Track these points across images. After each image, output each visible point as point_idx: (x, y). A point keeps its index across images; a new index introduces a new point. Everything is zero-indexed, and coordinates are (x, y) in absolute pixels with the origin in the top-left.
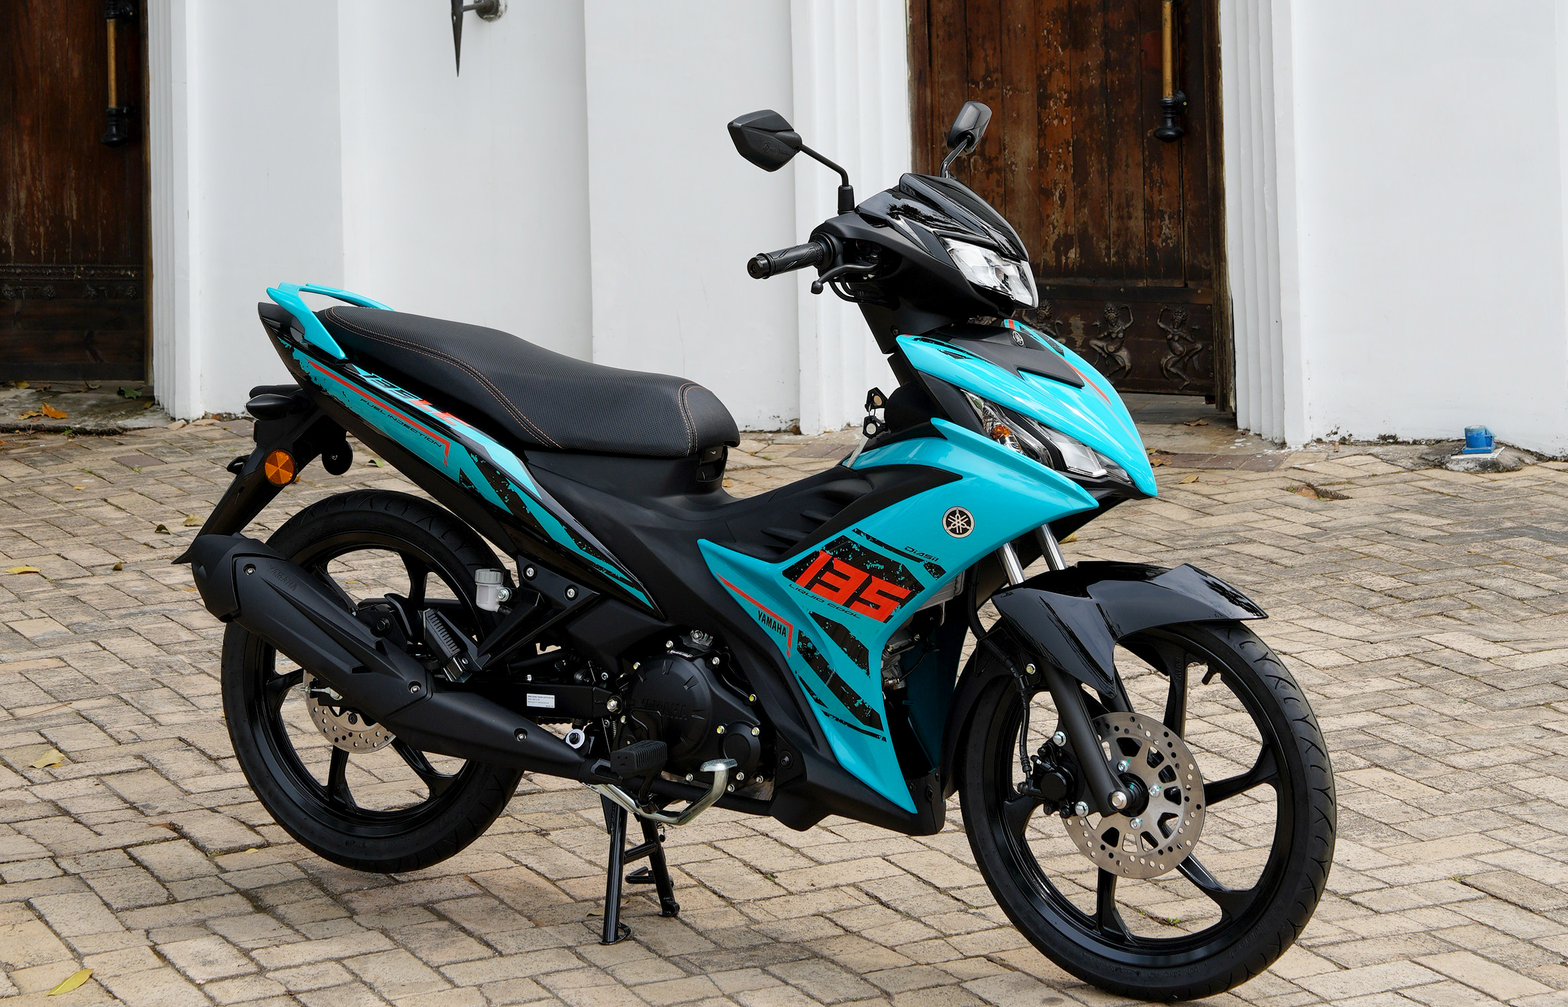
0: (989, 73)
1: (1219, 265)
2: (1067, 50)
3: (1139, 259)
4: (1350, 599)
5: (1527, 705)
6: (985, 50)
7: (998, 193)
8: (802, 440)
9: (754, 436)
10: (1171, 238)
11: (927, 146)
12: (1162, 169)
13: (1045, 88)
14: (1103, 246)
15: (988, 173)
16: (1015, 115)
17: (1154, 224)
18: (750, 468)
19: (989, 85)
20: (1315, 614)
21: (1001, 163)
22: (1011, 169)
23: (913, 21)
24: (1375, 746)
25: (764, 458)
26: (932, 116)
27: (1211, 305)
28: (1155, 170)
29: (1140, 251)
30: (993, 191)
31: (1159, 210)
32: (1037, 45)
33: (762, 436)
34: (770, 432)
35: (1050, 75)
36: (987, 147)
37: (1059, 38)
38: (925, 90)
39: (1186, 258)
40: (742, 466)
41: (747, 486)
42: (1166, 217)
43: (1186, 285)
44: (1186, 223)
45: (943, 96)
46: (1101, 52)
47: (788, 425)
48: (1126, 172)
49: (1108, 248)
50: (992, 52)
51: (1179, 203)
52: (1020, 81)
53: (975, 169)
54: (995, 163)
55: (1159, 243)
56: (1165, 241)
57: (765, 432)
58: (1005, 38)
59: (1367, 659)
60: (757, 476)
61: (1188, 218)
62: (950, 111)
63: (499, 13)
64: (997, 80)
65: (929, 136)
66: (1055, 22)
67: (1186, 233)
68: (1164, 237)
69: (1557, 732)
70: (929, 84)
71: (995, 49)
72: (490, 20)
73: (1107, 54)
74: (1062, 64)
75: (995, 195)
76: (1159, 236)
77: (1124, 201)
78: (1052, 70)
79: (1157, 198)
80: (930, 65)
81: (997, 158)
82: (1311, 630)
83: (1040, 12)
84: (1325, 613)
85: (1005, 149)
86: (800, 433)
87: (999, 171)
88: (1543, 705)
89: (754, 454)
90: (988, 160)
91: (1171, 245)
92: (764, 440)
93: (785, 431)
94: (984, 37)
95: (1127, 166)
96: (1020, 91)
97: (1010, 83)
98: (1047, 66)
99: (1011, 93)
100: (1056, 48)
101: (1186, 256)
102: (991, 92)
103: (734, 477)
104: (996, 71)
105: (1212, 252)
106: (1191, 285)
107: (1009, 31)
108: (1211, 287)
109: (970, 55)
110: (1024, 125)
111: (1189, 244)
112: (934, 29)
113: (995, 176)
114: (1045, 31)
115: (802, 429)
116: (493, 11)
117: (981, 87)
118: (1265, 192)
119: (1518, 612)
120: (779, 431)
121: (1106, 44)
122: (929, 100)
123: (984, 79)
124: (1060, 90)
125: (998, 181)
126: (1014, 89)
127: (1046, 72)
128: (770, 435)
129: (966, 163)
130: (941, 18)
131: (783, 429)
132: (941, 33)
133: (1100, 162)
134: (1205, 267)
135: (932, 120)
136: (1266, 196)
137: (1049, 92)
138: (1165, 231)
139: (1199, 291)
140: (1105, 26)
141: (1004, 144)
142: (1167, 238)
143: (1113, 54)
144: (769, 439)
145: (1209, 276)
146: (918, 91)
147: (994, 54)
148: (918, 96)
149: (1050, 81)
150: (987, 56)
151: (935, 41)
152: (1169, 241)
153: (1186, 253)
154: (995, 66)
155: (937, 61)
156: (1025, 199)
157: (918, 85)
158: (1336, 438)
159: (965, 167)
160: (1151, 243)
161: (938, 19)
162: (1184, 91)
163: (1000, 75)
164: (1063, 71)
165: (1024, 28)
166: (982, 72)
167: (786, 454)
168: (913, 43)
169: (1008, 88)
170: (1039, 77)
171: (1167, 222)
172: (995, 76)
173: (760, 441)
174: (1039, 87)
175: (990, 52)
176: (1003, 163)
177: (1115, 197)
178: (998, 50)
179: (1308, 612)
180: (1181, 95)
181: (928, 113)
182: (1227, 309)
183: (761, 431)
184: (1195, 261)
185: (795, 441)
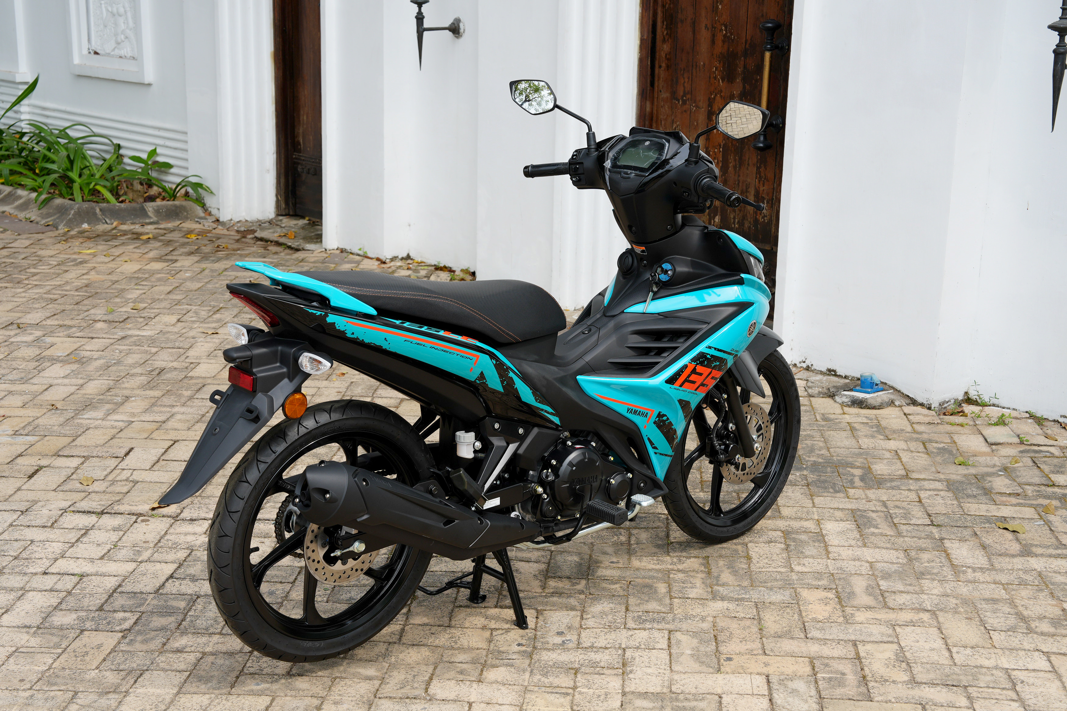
0: (685, 95)
2: (724, 82)
3: (749, 228)
6: (684, 78)
12: (766, 169)
13: (712, 108)
14: (732, 216)
16: (696, 124)
19: (684, 103)
28: (762, 170)
29: (750, 222)
31: (762, 197)
32: (710, 78)
35: (714, 98)
37: (721, 74)
43: (772, 249)
46: (741, 85)
48: (747, 169)
49: (734, 218)
51: (773, 194)
52: (700, 101)
55: (760, 218)
58: (694, 71)
64: (688, 99)
66: (720, 62)
68: (763, 215)
71: (689, 78)
72: (457, 37)
73: (744, 87)
74: (721, 91)
77: (745, 188)
78: (716, 95)
79: (761, 189)
83: (713, 55)
91: (766, 221)
94: (684, 70)
95: (748, 165)
96: (699, 108)
97: (695, 102)
98: (714, 92)
99: (695, 109)
101: (773, 230)
102: (685, 108)
104: (688, 93)
106: (774, 249)
107: (697, 66)
109: (676, 81)
111: (776, 221)
114: (714, 68)
117: (680, 103)
121: (744, 80)
123: (682, 98)
126: (697, 106)
127: (713, 96)
130: (664, 55)
132: (663, 65)
133: (735, 160)
140: (745, 67)
142: (765, 216)
143: (747, 87)
146: (642, 103)
148: (641, 106)
149: (714, 102)
150: (684, 82)
153: (774, 227)
154: (688, 89)
157: (642, 99)
158: (804, 365)
160: (756, 218)
161: (661, 55)
163: (690, 96)
164: (721, 96)
165: (704, 64)
166: (682, 93)
169: (694, 105)
170: (709, 99)
171: (766, 205)
172: (688, 97)
174: (709, 106)
175: (686, 80)
177: (740, 184)
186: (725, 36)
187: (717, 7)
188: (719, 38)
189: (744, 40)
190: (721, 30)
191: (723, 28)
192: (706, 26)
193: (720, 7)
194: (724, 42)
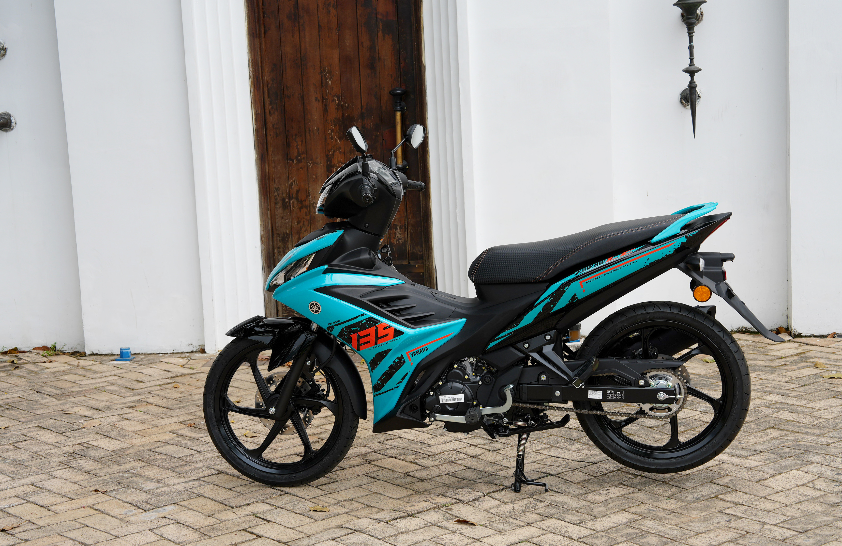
0: (299, 154)
1: (429, 252)
2: (342, 141)
4: (561, 435)
5: (705, 498)
6: (297, 142)
7: (306, 219)
8: (207, 357)
9: (179, 355)
10: (401, 239)
11: (267, 195)
13: (331, 162)
15: (301, 208)
16: (314, 177)
17: (391, 232)
18: (185, 375)
19: (299, 161)
20: (548, 446)
21: (307, 203)
22: (313, 206)
23: (257, 127)
24: (643, 537)
25: (190, 368)
26: (269, 178)
27: (423, 273)
30: (303, 218)
31: (394, 224)
32: (326, 139)
33: (183, 355)
34: (188, 353)
35: (333, 154)
36: (299, 195)
37: (337, 134)
38: (265, 165)
39: (409, 249)
40: (180, 374)
41: (188, 386)
42: (398, 228)
43: (409, 263)
44: (409, 231)
45: (274, 168)
47: (197, 348)
50: (300, 143)
51: (405, 220)
52: (317, 158)
53: (293, 207)
54: (304, 203)
55: (395, 242)
56: (398, 240)
57: (185, 353)
58: (308, 135)
59: (598, 475)
60: (191, 379)
61: (410, 228)
62: (278, 176)
63: (12, 127)
64: (304, 158)
65: (268, 190)
66: (335, 126)
67: (409, 236)
68: (397, 238)
69: (735, 516)
70: (267, 162)
71: (302, 141)
72: (6, 131)
74: (340, 148)
75: (305, 220)
76: (394, 238)
78: (334, 151)
80: (267, 151)
81: (305, 201)
82: (552, 457)
83: (326, 120)
84: (553, 445)
85: (309, 196)
86: (205, 353)
87: (306, 207)
88: (714, 497)
89: (183, 366)
90: (300, 202)
91: (401, 243)
92: (185, 357)
93: (196, 352)
94: (296, 135)
96: (317, 164)
97: (311, 160)
98: (331, 149)
99: (312, 165)
100: (336, 140)
101: (409, 248)
102: (301, 165)
103: (178, 381)
104: (303, 153)
105: (423, 245)
106: (412, 263)
107: (310, 131)
108: (423, 263)
109: (288, 145)
110: (320, 182)
111: (411, 241)
112: (268, 131)
113: (304, 210)
114: (330, 131)
115: (206, 350)
116: (8, 126)
117: (295, 162)
118: (457, 212)
119: (654, 435)
120: (192, 352)
122: (267, 170)
123: (297, 158)
124: (339, 162)
125: (306, 213)
126: (313, 163)
127: (331, 153)
128: (188, 354)
129: (288, 204)
130: (271, 125)
131: (194, 350)
132: (272, 133)
134: (419, 253)
135: (269, 181)
136: (458, 215)
137: (333, 164)
138: (398, 235)
139: (417, 266)
141: (309, 193)
142: (399, 239)
144: (188, 357)
145: (422, 257)
146: (261, 166)
147: (302, 144)
148: (262, 168)
149: (333, 157)
150: (298, 145)
151: (269, 138)
152: (400, 241)
153: (409, 246)
154: (303, 150)
155: (270, 149)
156: (321, 222)
157: (261, 162)
159: (288, 206)
161: (270, 126)
162: (406, 161)
163: (305, 155)
164: (340, 152)
165: (318, 129)
166: (295, 154)
167: (201, 365)
168: (258, 139)
169: (310, 162)
170: (327, 156)
171: (399, 230)
172: (303, 156)
173: (183, 358)
174: (327, 161)
176: (308, 202)
178: (304, 141)
179: (543, 445)
180: (405, 163)
181: (267, 177)
182: (433, 274)
183: (182, 353)
184: (414, 250)
185: (203, 357)
186: (338, 105)
187: (327, 83)
188: (332, 108)
189: (359, 106)
190: (334, 100)
191: (336, 98)
192: (316, 99)
193: (330, 82)
194: (337, 109)
